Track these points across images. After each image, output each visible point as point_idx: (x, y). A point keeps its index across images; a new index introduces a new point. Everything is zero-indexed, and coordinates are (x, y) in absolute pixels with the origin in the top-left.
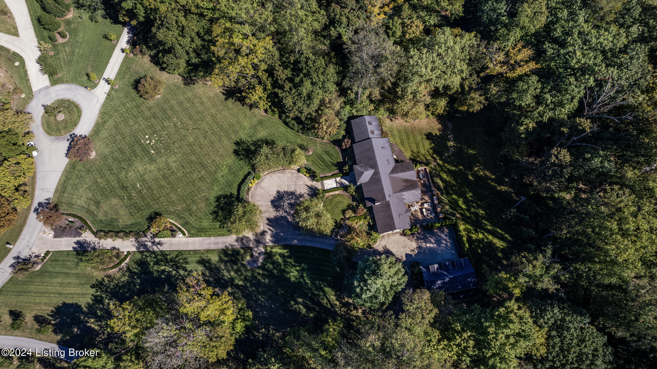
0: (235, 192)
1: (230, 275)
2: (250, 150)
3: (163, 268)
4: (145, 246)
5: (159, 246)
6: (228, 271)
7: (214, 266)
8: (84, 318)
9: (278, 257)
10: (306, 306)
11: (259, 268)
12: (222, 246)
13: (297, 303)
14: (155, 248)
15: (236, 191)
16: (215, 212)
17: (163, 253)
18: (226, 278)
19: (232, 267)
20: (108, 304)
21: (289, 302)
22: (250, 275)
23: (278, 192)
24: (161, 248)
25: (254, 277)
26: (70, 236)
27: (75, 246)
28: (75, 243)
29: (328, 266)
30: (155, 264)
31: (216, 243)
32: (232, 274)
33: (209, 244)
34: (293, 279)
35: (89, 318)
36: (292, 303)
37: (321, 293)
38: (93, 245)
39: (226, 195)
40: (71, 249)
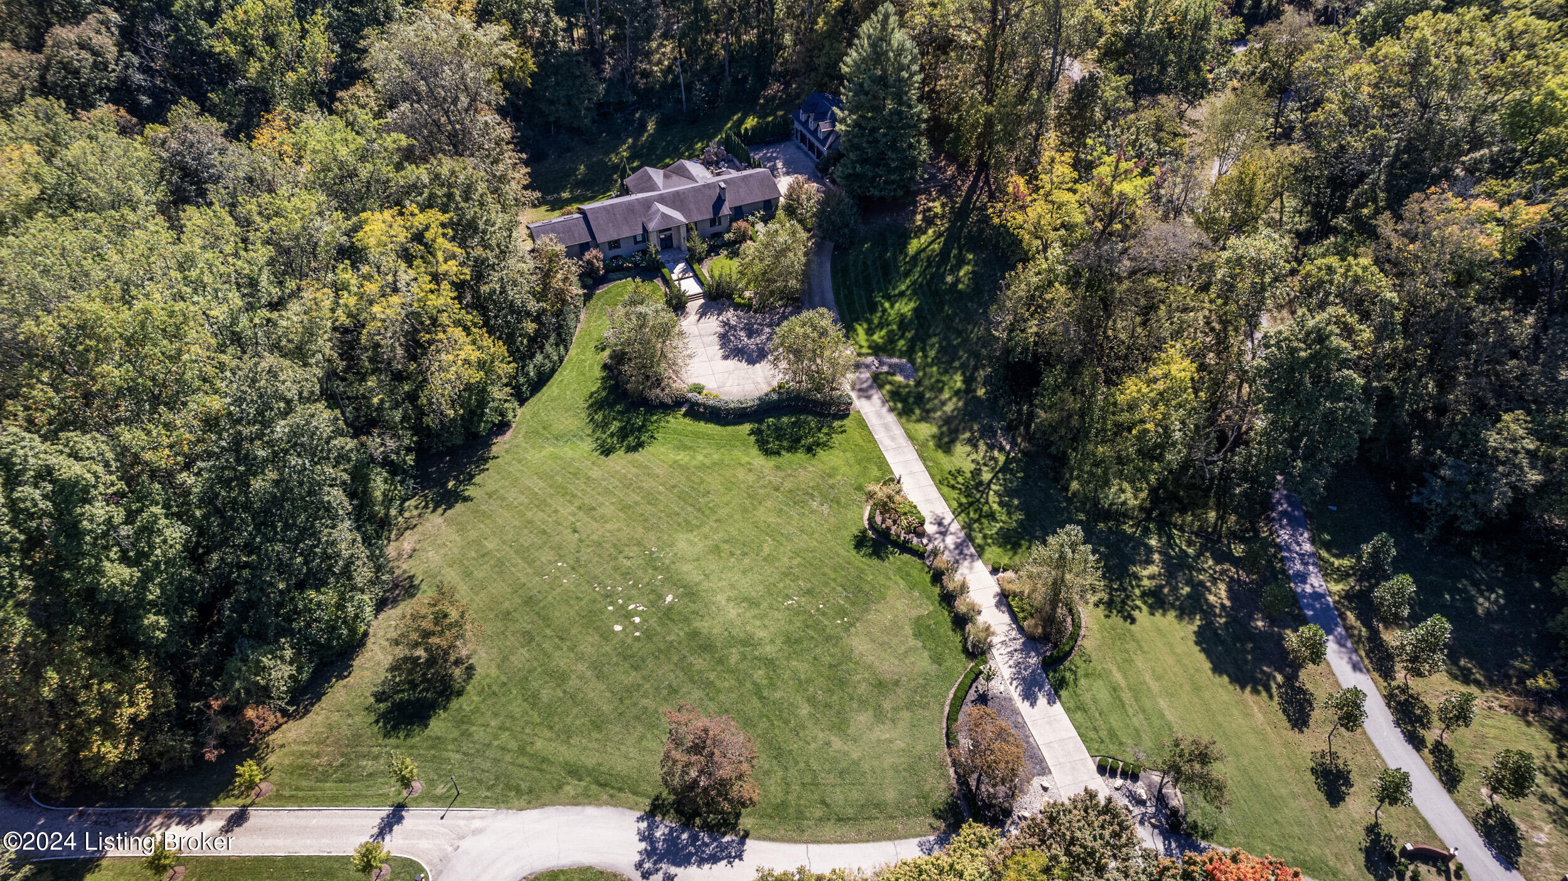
0: (747, 427)
1: (950, 399)
2: (622, 429)
3: (995, 507)
4: (959, 546)
5: (946, 522)
6: (943, 403)
7: (945, 429)
8: (1220, 616)
9: (875, 337)
10: (958, 267)
11: (912, 361)
12: (891, 418)
13: (958, 281)
14: (955, 527)
15: (740, 427)
16: (809, 450)
17: (961, 510)
18: (960, 404)
19: (930, 400)
20: (1151, 577)
21: (960, 291)
22: (935, 369)
23: (726, 357)
24: (948, 517)
25: (937, 361)
26: (1021, 726)
27: (1042, 701)
28: (1033, 705)
29: (864, 263)
30: (995, 520)
31: (886, 427)
32: (946, 395)
33: (893, 439)
34: (912, 305)
35: (1212, 606)
36: (960, 286)
37: (923, 255)
38: (1017, 656)
39: (757, 441)
40: (1058, 706)
